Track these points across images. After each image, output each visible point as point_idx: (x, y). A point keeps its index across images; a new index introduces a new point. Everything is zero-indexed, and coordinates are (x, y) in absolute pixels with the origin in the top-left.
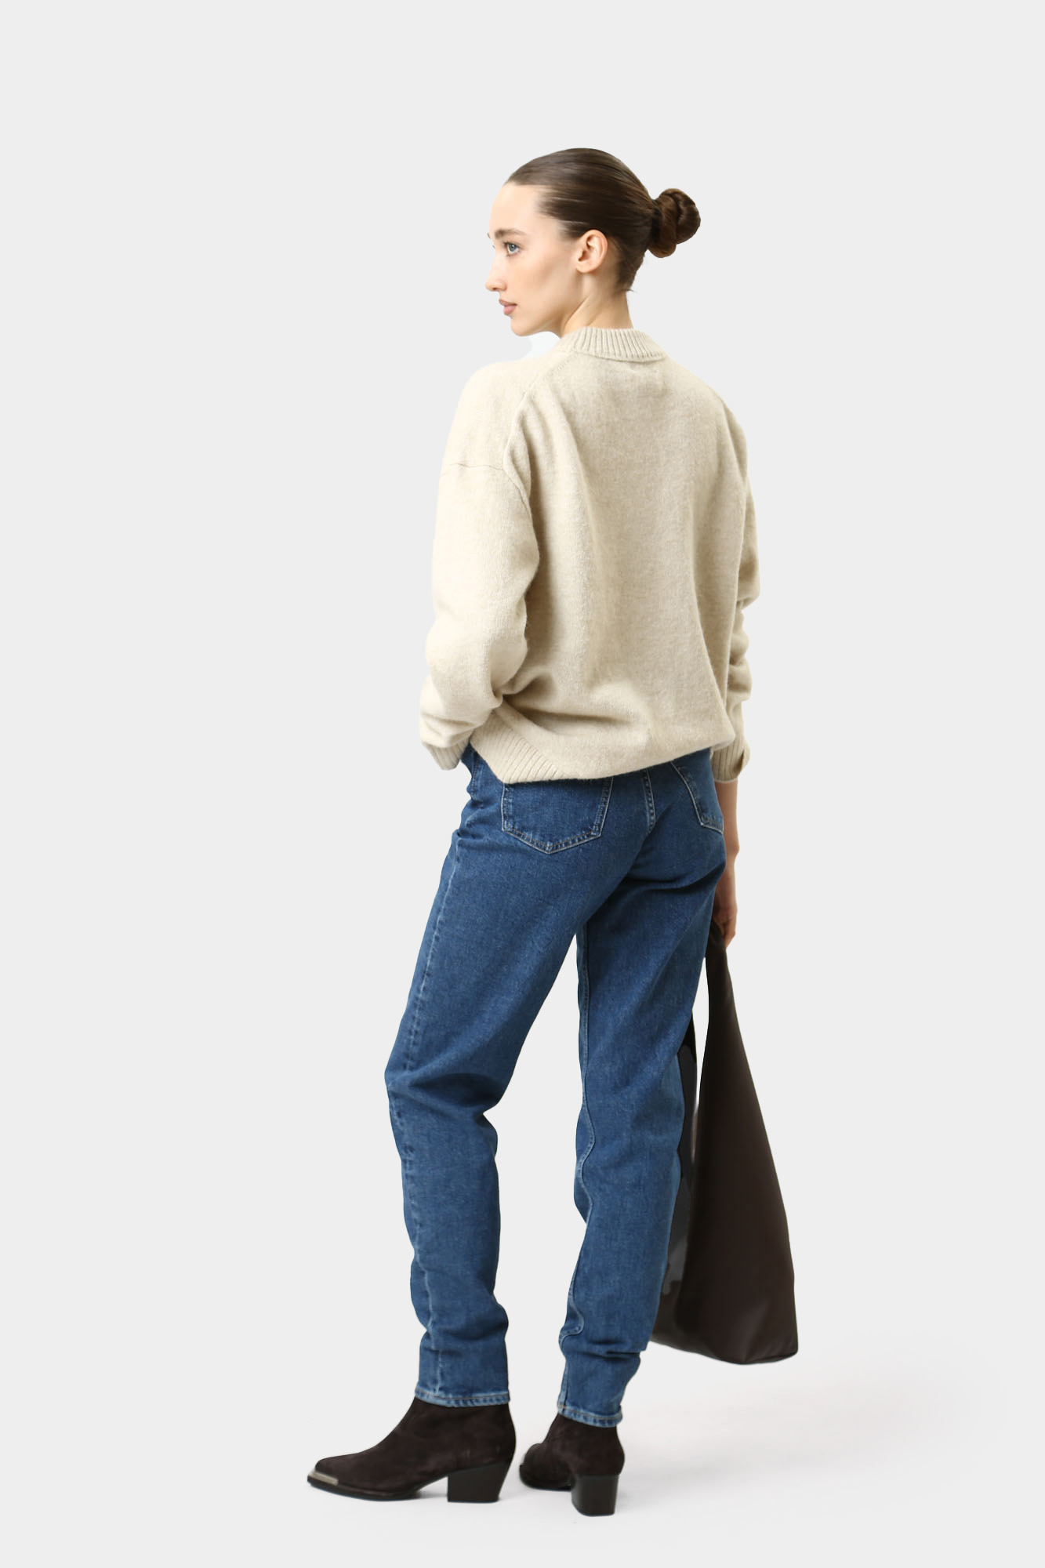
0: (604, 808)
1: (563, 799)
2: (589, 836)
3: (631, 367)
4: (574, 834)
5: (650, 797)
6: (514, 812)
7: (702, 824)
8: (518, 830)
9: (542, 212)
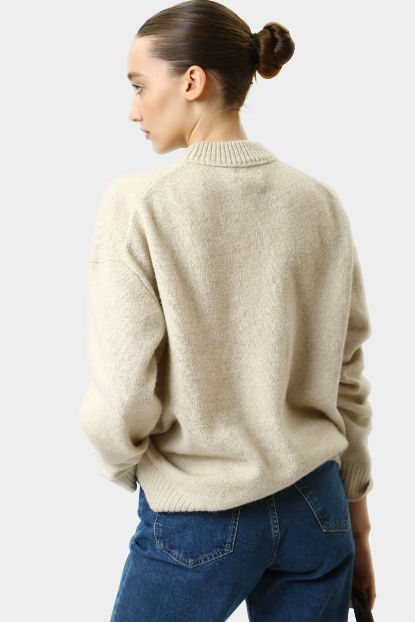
0: (234, 529)
1: (200, 524)
2: (223, 552)
3: (236, 172)
4: (211, 551)
5: (275, 515)
6: (164, 534)
7: (324, 531)
8: (168, 548)
9: (154, 57)
